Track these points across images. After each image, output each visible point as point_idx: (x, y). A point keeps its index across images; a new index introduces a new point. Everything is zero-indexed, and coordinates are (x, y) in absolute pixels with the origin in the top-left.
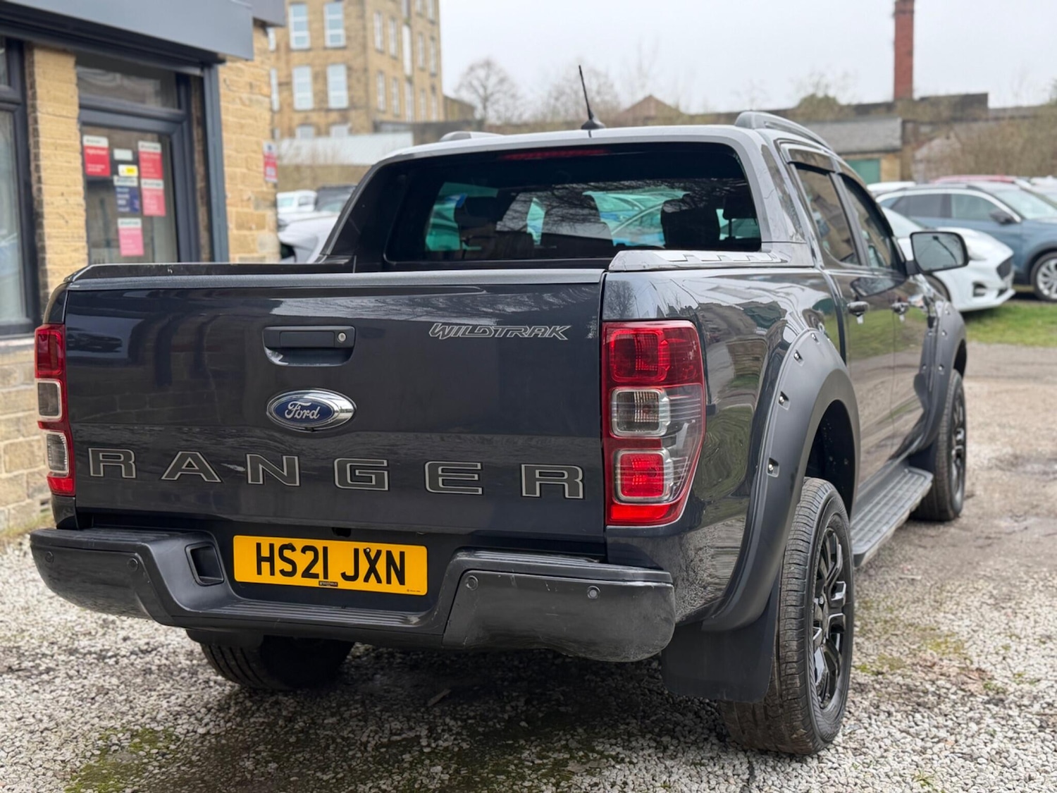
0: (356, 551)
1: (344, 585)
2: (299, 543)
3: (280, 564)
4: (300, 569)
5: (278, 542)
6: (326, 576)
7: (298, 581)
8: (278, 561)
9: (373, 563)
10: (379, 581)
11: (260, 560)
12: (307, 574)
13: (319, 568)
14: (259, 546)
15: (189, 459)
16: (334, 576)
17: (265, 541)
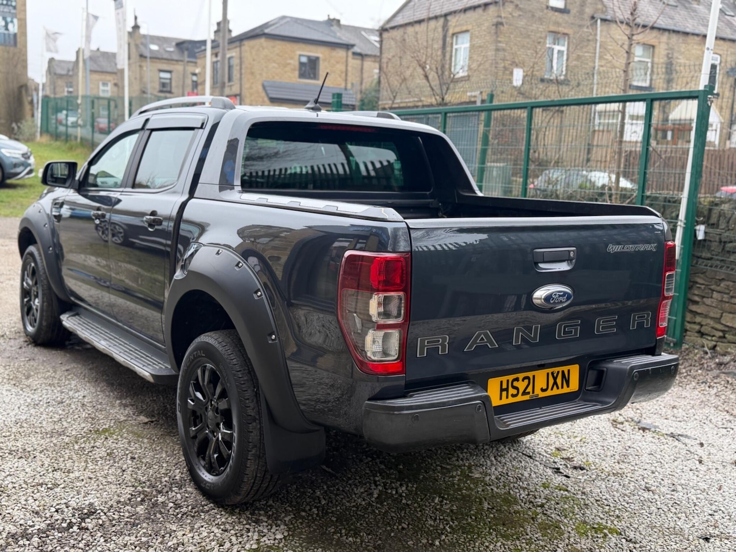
0: (548, 374)
1: (542, 395)
2: (521, 376)
3: (512, 391)
4: (521, 391)
5: (511, 377)
6: (533, 392)
7: (520, 398)
8: (510, 389)
9: (555, 379)
10: (558, 388)
11: (502, 390)
12: (524, 393)
13: (530, 389)
14: (501, 382)
15: (482, 336)
16: (538, 391)
17: (504, 379)
